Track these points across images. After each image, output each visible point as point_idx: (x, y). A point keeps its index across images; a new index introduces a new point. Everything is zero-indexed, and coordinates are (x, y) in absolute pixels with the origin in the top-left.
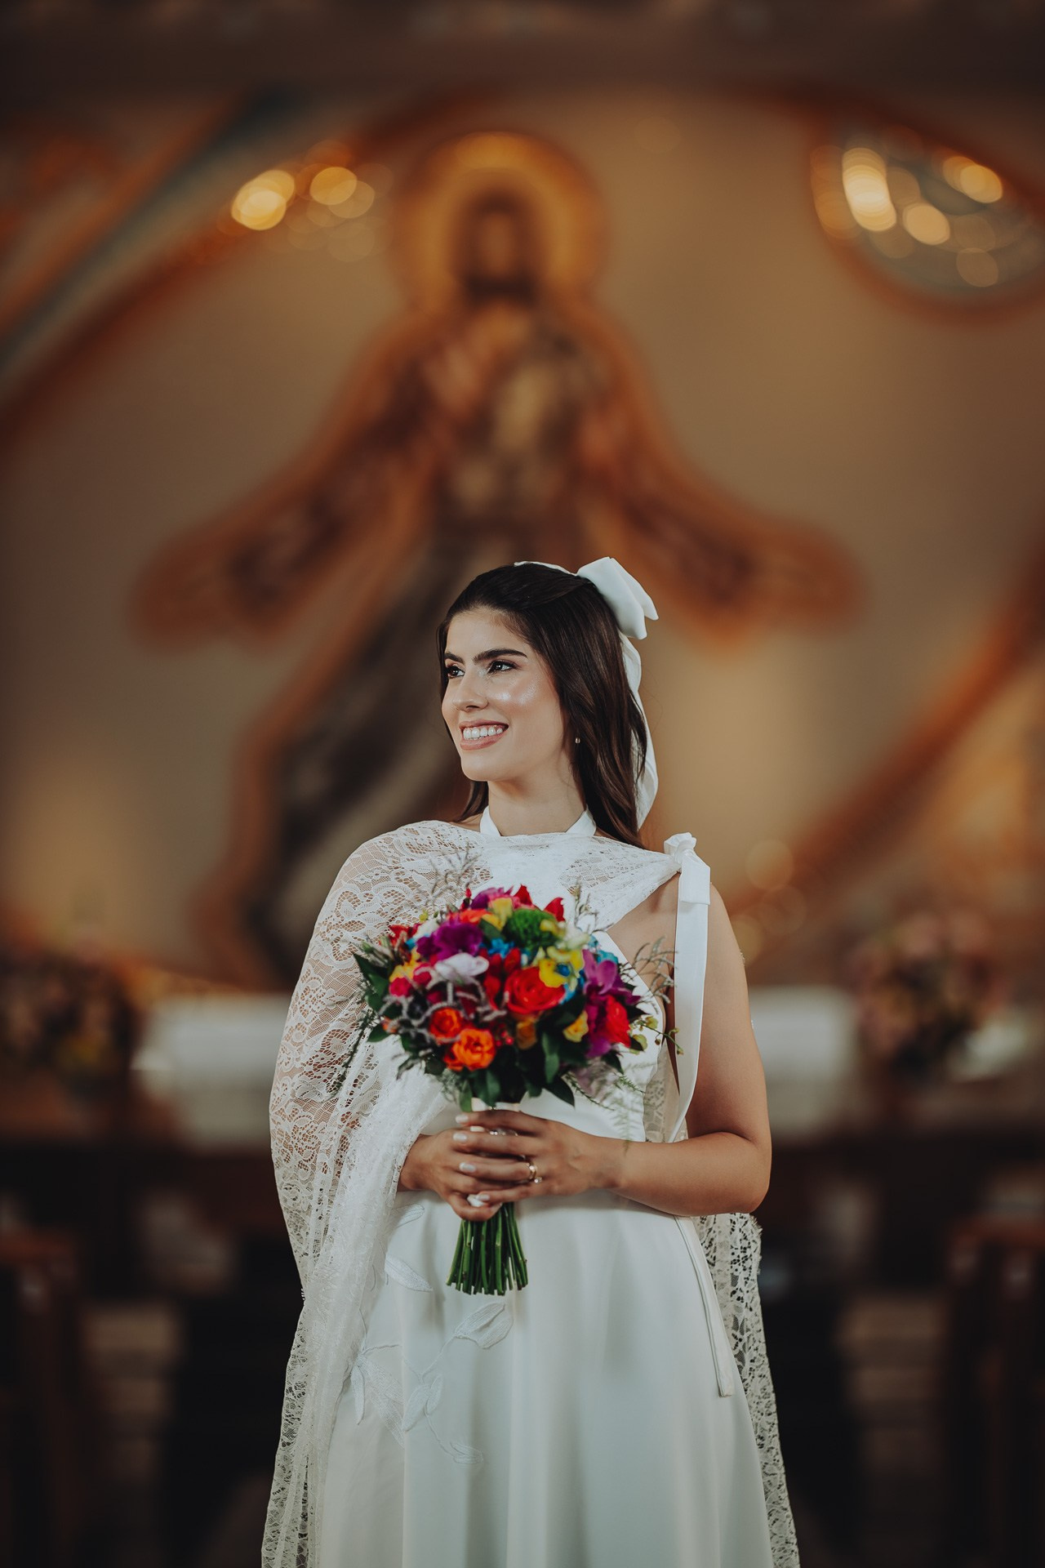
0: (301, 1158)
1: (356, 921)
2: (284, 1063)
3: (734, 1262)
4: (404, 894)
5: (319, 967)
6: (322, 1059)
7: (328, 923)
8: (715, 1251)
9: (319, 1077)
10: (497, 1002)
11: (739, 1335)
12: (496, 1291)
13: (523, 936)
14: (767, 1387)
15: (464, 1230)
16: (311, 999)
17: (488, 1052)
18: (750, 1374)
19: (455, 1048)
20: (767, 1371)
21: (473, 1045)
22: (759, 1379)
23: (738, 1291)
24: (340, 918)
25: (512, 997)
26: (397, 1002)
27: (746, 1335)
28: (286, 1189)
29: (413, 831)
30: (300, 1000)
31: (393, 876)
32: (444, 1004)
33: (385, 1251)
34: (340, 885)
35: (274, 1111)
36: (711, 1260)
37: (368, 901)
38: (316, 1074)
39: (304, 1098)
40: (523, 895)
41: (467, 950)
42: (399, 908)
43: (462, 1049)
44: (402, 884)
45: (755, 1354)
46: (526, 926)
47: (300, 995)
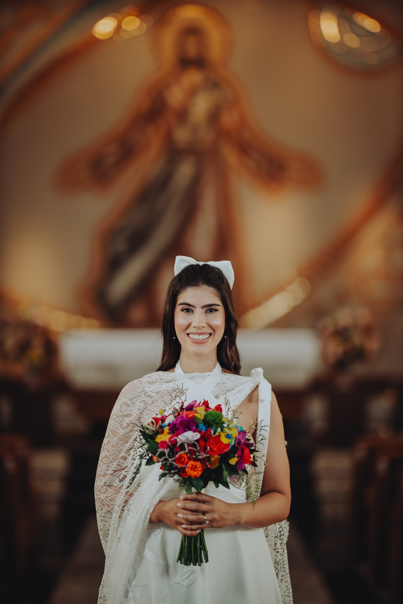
0: (108, 509)
1: (129, 413)
2: (100, 471)
3: (276, 537)
4: (147, 401)
5: (114, 433)
6: (117, 468)
7: (116, 415)
8: (268, 532)
9: (116, 476)
10: (205, 450)
11: (277, 566)
12: (197, 563)
13: (211, 423)
14: (289, 586)
15: (184, 540)
16: (111, 445)
17: (200, 471)
18: (281, 581)
19: (187, 469)
20: (289, 579)
21: (194, 468)
22: (285, 583)
23: (277, 549)
24: (122, 413)
25: (210, 449)
26: (163, 451)
27: (280, 566)
28: (100, 521)
29: (149, 376)
30: (106, 446)
31: (143, 395)
32: (183, 452)
33: (144, 546)
34: (121, 399)
35: (97, 490)
36: (267, 535)
37: (133, 405)
38: (114, 474)
39: (110, 484)
40: (206, 404)
41: (190, 429)
42: (146, 407)
43: (190, 470)
44: (146, 397)
45: (284, 573)
46: (213, 419)
47: (106, 444)
